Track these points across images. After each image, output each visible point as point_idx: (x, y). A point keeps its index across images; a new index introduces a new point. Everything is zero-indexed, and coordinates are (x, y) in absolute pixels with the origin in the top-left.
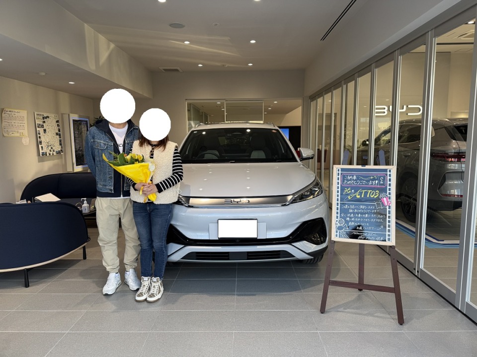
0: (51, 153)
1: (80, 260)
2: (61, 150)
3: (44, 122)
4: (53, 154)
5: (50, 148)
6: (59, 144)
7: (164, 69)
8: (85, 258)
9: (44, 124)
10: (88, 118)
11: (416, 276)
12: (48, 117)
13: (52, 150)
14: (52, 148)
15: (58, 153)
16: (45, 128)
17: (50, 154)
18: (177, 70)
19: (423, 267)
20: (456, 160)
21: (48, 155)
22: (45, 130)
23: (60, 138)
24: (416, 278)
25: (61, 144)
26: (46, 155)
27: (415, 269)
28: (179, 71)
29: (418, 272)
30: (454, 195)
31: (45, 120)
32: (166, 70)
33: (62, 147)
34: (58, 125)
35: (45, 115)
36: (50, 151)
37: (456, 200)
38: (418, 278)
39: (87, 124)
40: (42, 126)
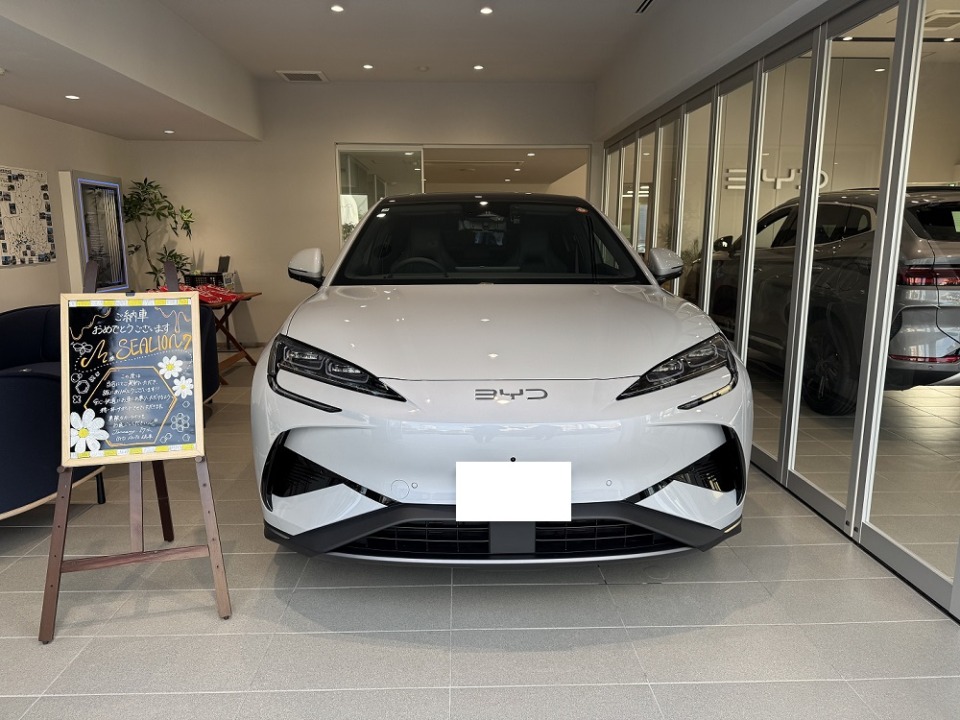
0: (27, 259)
1: (90, 506)
2: (52, 253)
3: (12, 188)
4: (31, 262)
5: (24, 248)
6: (46, 236)
7: (285, 74)
8: (102, 499)
9: (11, 193)
10: (119, 181)
11: (851, 539)
12: (21, 176)
13: (28, 252)
14: (28, 248)
15: (45, 259)
16: (12, 202)
17: (23, 262)
18: (315, 78)
19: (868, 520)
20: (924, 280)
21: (18, 262)
22: (13, 207)
23: (50, 224)
24: (851, 544)
25: (50, 240)
26: (15, 263)
27: (848, 523)
28: (319, 79)
29: (856, 529)
30: (917, 358)
31: (14, 183)
32: (292, 77)
33: (53, 247)
34: (45, 195)
35: (15, 172)
36: (25, 254)
37: (919, 368)
38: (856, 543)
39: (116, 195)
40: (7, 197)
